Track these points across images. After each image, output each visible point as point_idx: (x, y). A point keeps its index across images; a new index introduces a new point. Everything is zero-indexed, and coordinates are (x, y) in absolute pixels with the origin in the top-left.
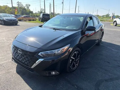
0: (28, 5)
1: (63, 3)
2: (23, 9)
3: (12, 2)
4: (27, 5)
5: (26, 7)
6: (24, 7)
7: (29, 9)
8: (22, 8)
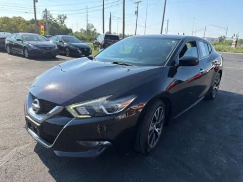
0: (62, 17)
1: (136, 13)
2: (52, 25)
3: (35, 11)
4: (60, 17)
5: (58, 21)
6: (56, 21)
7: (65, 25)
8: (50, 22)
